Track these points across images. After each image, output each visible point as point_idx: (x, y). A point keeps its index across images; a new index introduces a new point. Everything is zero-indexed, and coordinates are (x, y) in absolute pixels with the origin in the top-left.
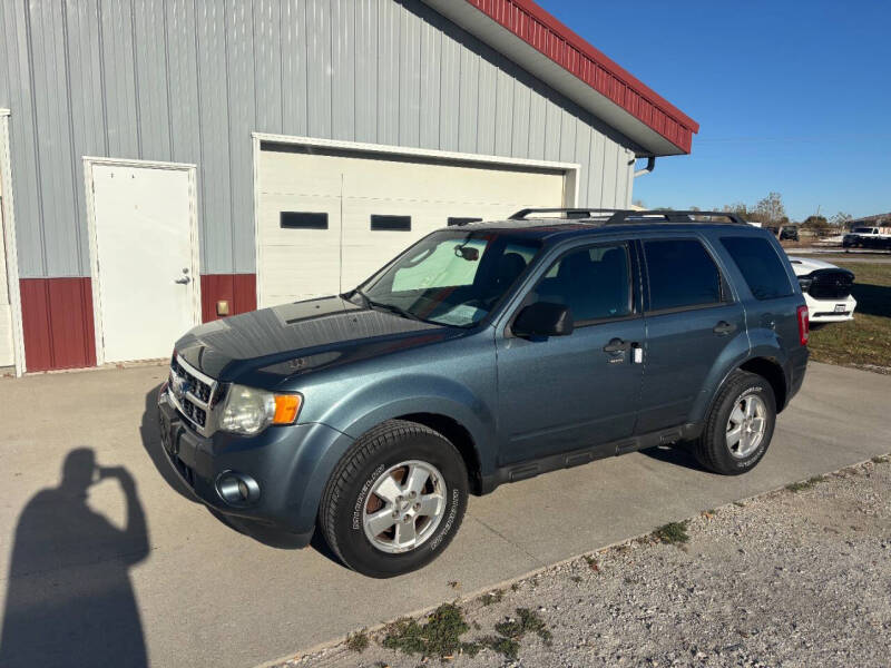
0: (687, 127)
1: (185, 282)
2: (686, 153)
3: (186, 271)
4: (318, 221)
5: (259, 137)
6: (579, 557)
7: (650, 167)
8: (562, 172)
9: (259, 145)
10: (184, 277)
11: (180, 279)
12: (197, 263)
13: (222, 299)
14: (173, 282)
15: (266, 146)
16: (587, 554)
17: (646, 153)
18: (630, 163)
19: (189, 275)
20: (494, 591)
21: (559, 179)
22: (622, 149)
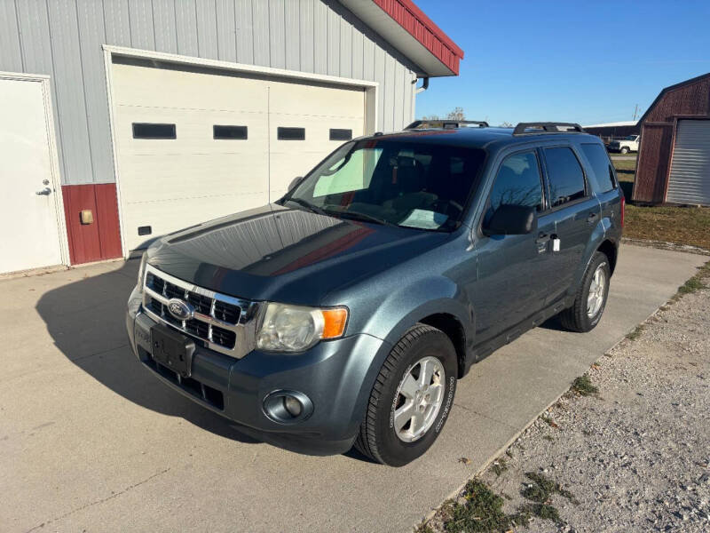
0: (456, 54)
1: (47, 193)
2: (456, 75)
3: (46, 183)
4: (167, 132)
5: (111, 49)
6: (537, 417)
7: (425, 85)
8: (363, 89)
9: (110, 57)
10: (43, 188)
11: (41, 190)
12: (58, 175)
13: (86, 208)
14: (33, 194)
15: (118, 59)
16: (540, 414)
17: (424, 74)
18: (413, 82)
19: (50, 186)
20: (496, 460)
21: (361, 94)
22: (407, 70)
